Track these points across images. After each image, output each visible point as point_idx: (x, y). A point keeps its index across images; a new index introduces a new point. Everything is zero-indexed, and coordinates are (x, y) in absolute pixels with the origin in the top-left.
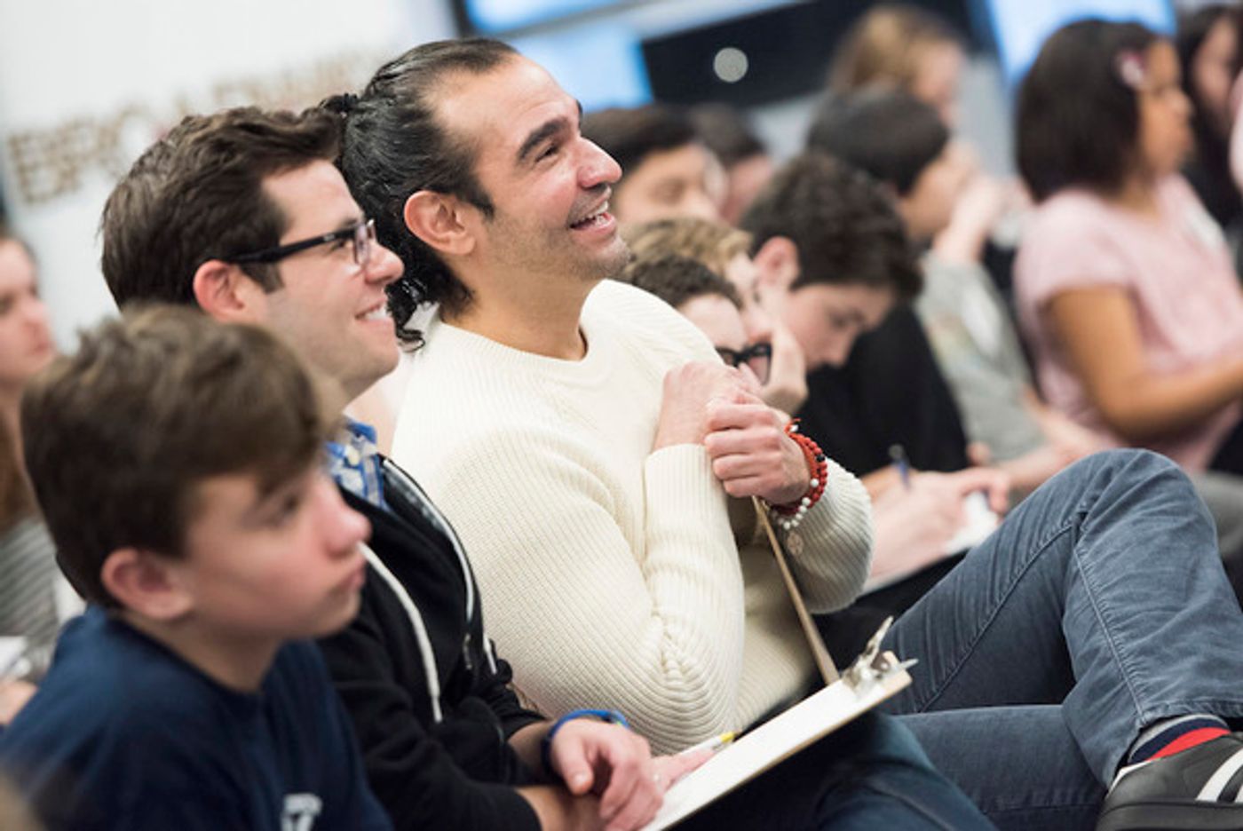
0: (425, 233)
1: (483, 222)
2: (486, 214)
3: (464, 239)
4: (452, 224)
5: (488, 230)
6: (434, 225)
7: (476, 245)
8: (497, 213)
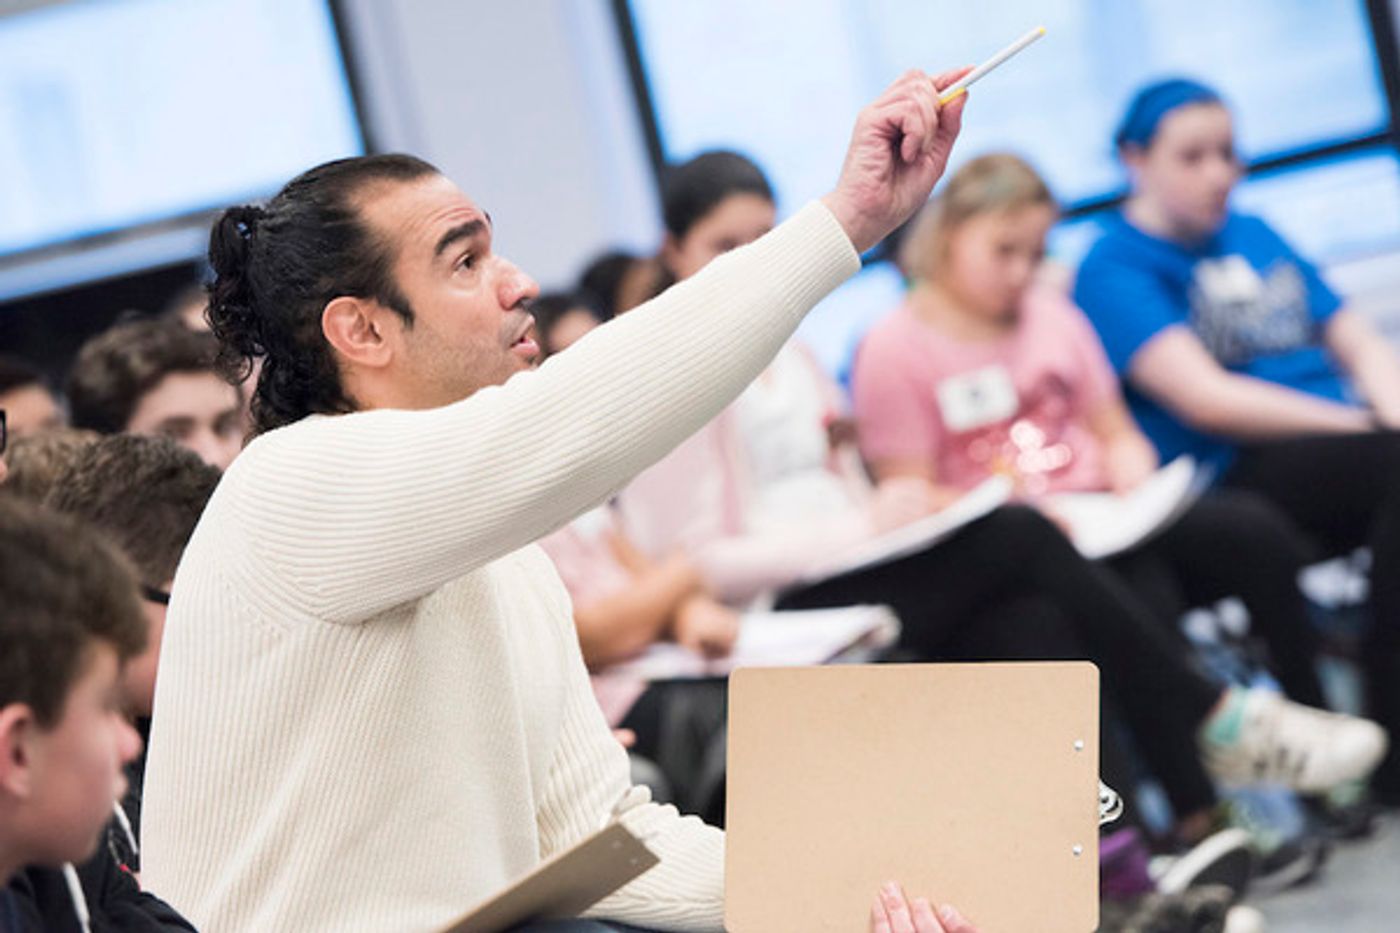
0: (341, 342)
1: (402, 331)
2: (406, 323)
3: (380, 351)
4: (371, 333)
5: (406, 342)
6: (350, 335)
7: (393, 356)
8: (416, 322)
